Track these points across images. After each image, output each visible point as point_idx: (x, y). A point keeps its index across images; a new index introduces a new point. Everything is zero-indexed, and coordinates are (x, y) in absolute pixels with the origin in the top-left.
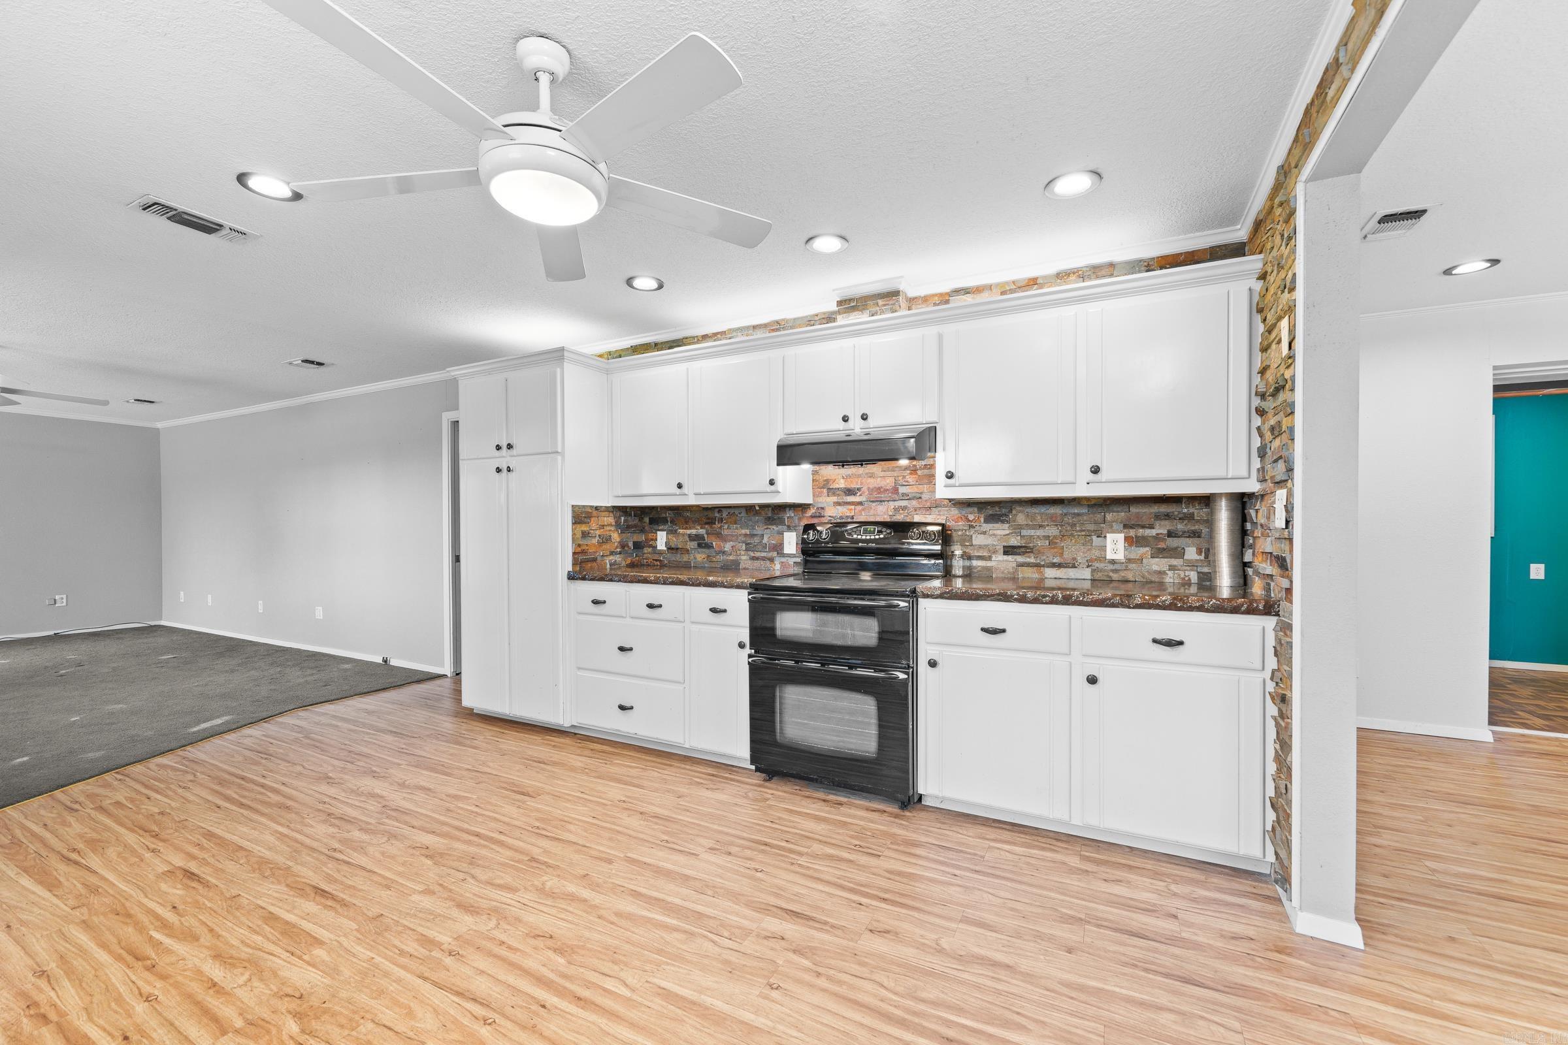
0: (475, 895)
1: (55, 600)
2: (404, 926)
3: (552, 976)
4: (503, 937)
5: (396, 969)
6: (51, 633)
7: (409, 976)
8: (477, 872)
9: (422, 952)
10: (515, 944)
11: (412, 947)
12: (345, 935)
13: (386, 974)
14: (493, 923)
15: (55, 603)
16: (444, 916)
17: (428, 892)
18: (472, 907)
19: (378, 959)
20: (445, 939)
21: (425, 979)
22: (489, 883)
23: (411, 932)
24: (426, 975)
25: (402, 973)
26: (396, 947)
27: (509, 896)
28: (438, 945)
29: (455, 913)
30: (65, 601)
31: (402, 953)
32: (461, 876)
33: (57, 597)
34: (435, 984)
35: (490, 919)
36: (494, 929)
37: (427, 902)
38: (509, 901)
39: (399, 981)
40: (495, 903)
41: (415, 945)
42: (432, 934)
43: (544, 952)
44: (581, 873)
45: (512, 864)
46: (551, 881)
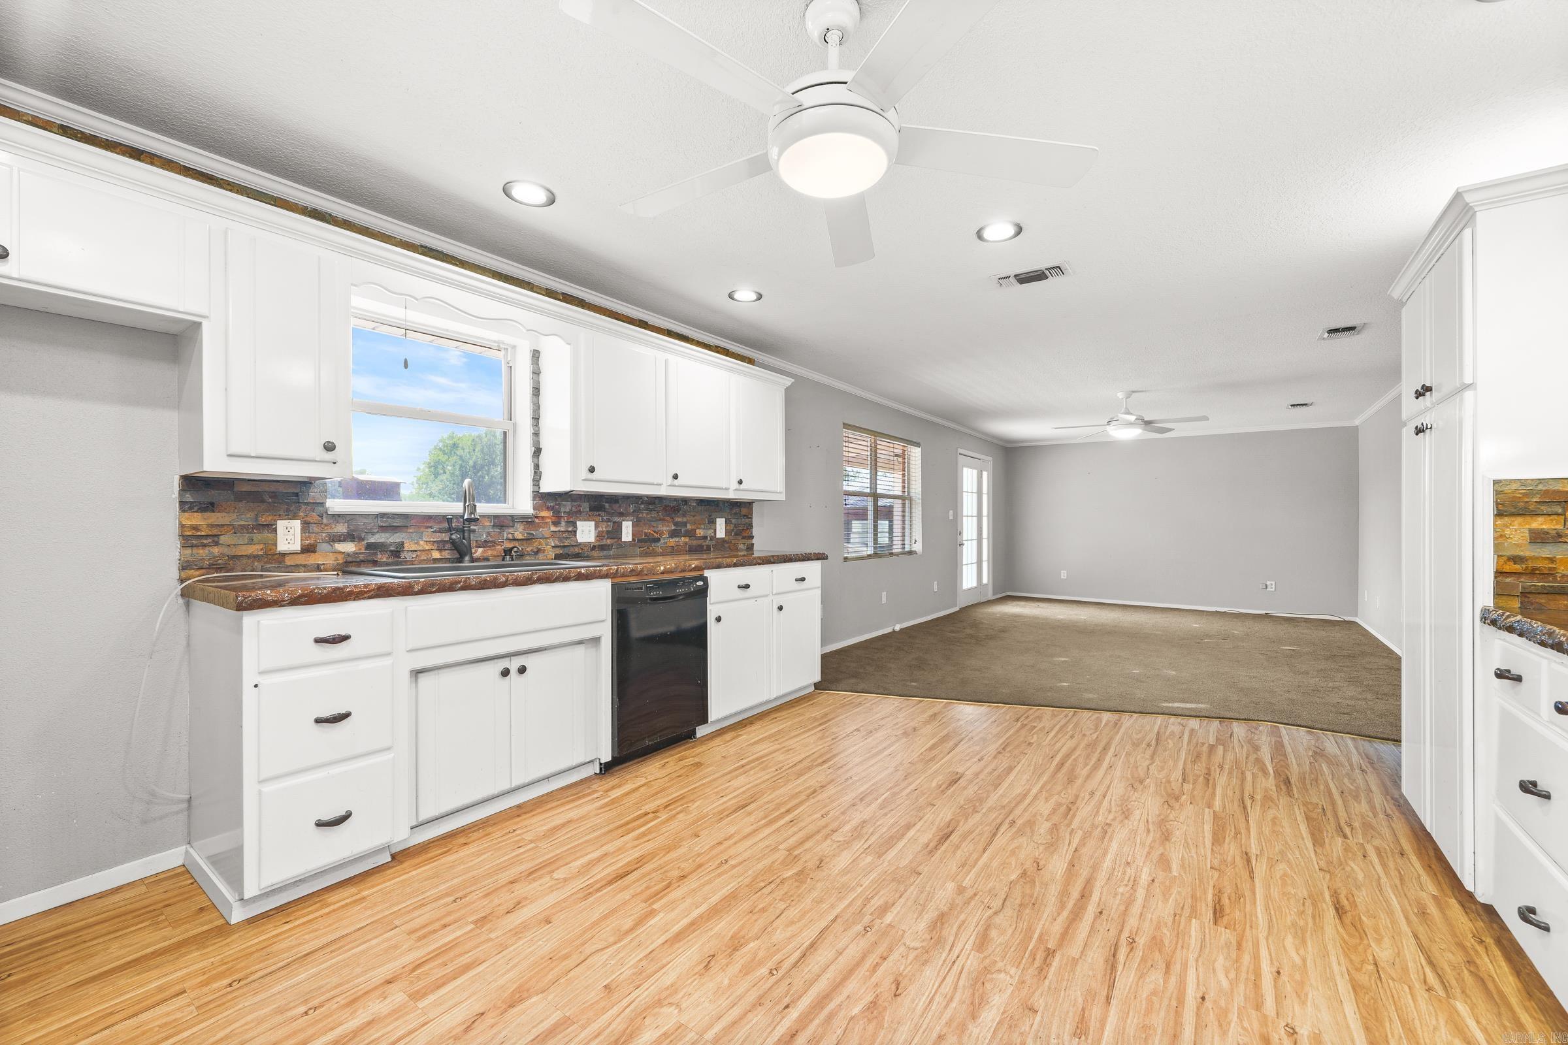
1: (1266, 585)
3: (832, 1006)
4: (895, 957)
6: (1263, 612)
7: (839, 911)
8: (1009, 913)
9: (871, 909)
10: (883, 969)
13: (841, 899)
14: (917, 945)
15: (1266, 588)
16: (925, 910)
19: (861, 890)
20: (890, 919)
21: (834, 921)
22: (987, 928)
23: (898, 896)
24: (840, 920)
25: (843, 907)
26: (876, 895)
27: (966, 949)
29: (930, 916)
30: (1273, 586)
32: (997, 904)
33: (1268, 583)
34: (826, 929)
35: (924, 941)
36: (909, 948)
37: (945, 894)
38: (956, 951)
40: (953, 939)
42: (896, 909)
43: (872, 993)
44: (1040, 1003)
45: (1036, 936)
46: (1008, 978)
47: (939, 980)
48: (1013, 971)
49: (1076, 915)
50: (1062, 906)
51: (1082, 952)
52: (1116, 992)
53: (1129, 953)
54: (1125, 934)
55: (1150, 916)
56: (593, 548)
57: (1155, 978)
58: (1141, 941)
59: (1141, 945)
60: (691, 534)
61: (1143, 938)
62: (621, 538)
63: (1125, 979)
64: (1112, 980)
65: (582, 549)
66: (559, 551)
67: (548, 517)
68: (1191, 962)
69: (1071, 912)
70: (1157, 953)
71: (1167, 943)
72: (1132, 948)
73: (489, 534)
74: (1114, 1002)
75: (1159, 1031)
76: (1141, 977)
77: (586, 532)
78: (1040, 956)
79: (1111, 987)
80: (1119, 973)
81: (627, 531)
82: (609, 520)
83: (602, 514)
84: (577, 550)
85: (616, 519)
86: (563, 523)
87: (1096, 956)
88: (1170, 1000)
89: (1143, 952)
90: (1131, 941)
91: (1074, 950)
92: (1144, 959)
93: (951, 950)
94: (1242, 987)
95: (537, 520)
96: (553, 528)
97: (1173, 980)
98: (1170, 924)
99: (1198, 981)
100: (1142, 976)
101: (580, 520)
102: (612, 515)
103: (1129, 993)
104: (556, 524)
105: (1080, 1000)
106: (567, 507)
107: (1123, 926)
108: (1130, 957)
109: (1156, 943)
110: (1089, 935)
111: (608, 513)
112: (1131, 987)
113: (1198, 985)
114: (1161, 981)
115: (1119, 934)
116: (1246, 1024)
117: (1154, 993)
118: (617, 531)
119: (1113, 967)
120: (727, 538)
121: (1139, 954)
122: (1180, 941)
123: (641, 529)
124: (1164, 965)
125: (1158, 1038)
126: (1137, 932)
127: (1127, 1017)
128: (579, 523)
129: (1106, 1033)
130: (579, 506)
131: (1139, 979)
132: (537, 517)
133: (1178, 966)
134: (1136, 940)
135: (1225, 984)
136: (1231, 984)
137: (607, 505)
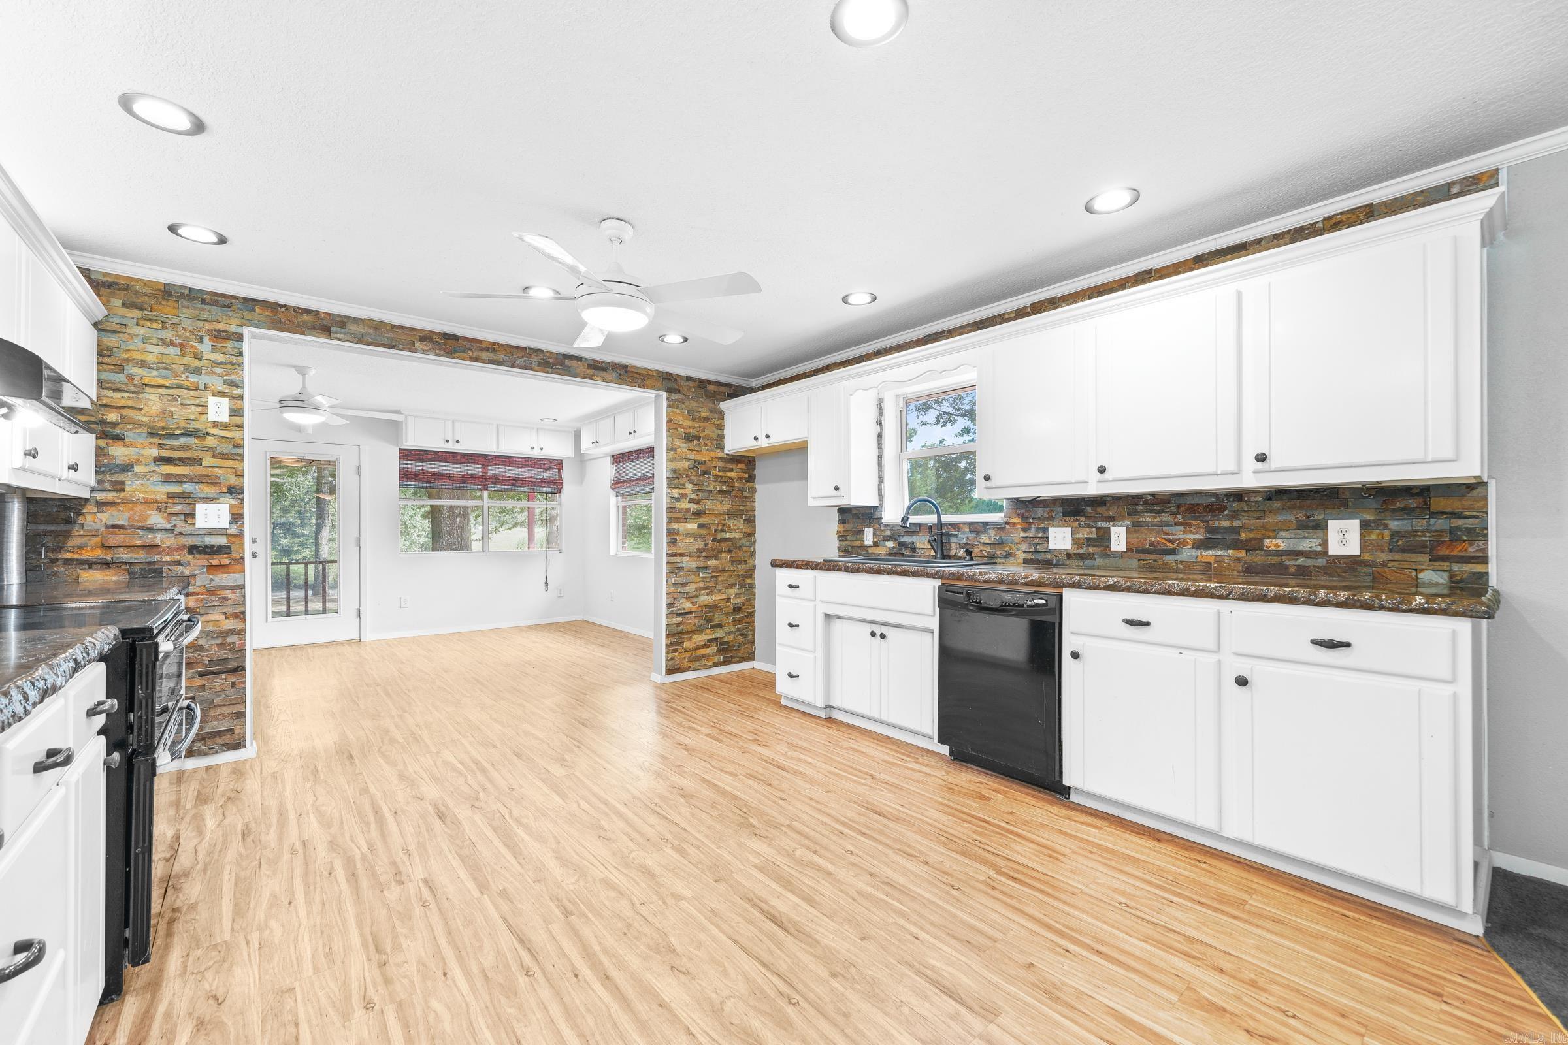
0: (638, 884)
2: (697, 867)
4: (630, 844)
5: (701, 838)
7: (694, 833)
8: (628, 913)
9: (685, 846)
10: (625, 838)
11: (691, 851)
12: (741, 870)
13: (707, 837)
14: (634, 855)
16: (667, 869)
17: (677, 897)
18: (643, 872)
19: (714, 847)
20: (669, 850)
21: (684, 829)
22: (622, 895)
23: (692, 861)
24: (683, 832)
25: (698, 835)
26: (702, 853)
27: (611, 876)
28: (673, 848)
29: (658, 870)
31: (698, 848)
32: (644, 910)
34: (678, 825)
35: (634, 859)
36: (634, 850)
37: (679, 887)
38: (613, 871)
39: (699, 832)
40: (625, 871)
41: (690, 851)
42: (677, 856)
44: (537, 887)
45: (590, 915)
46: (569, 882)
47: (595, 855)
48: (572, 887)
49: (588, 955)
50: (605, 951)
51: (551, 932)
52: (504, 927)
53: (521, 962)
54: (539, 975)
55: (539, 1016)
56: (1069, 555)
57: (488, 961)
58: (522, 981)
59: (519, 976)
60: (1253, 545)
61: (523, 985)
62: (1109, 547)
63: (507, 941)
64: (513, 932)
65: (1056, 556)
66: (1030, 556)
67: (1018, 524)
68: (470, 999)
69: (595, 954)
70: (502, 981)
71: (502, 998)
72: (523, 967)
73: (968, 538)
74: (500, 921)
75: (461, 928)
76: (497, 951)
77: (1061, 538)
78: (570, 907)
79: (510, 928)
80: (514, 940)
81: (1119, 538)
82: (1089, 526)
83: (1082, 519)
84: (1048, 556)
85: (1103, 524)
86: (1033, 529)
87: (539, 938)
88: (467, 953)
89: (512, 972)
90: (529, 973)
91: (556, 928)
92: (507, 966)
93: (615, 867)
94: (419, 1013)
95: (1008, 527)
96: (1023, 534)
97: (475, 969)
98: (515, 1024)
99: (456, 986)
100: (498, 953)
101: (1053, 526)
102: (1095, 519)
103: (497, 934)
104: (1025, 530)
105: (519, 905)
106: (1040, 512)
107: (548, 980)
108: (518, 959)
109: (510, 991)
110: (560, 948)
111: (1088, 518)
112: (499, 939)
113: (454, 982)
114: (482, 961)
115: (542, 969)
116: (406, 981)
117: (481, 948)
118: (1103, 538)
119: (521, 941)
120: (1367, 557)
121: (515, 968)
122: (493, 1013)
123: (1143, 536)
124: (490, 976)
125: (460, 924)
126: (533, 986)
127: (485, 920)
128: (1051, 529)
129: (489, 903)
130: (1051, 511)
131: (498, 948)
132: (1008, 524)
133: (479, 985)
134: (527, 978)
135: (435, 1004)
136: (429, 1008)
137: (1089, 509)
